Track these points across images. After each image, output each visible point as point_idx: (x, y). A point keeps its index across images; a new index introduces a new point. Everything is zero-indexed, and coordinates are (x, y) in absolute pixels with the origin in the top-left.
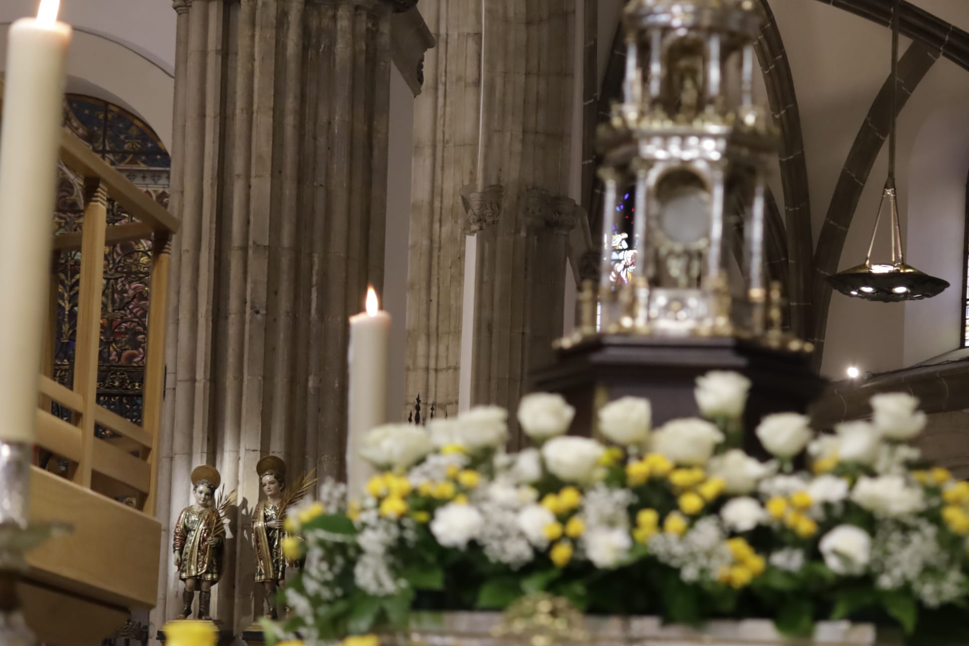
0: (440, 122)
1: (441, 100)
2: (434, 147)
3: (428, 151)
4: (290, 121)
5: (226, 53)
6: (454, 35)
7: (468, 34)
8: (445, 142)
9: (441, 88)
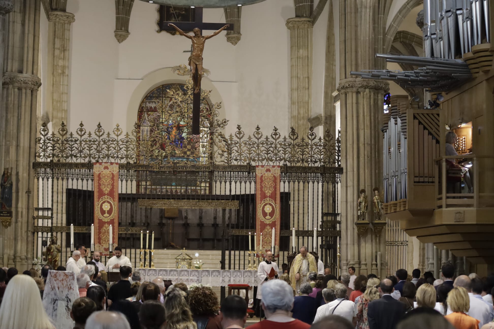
0: (299, 97)
1: (299, 92)
2: (298, 103)
3: (297, 104)
4: (372, 118)
5: (357, 103)
6: (302, 77)
7: (306, 77)
8: (300, 102)
9: (299, 89)
